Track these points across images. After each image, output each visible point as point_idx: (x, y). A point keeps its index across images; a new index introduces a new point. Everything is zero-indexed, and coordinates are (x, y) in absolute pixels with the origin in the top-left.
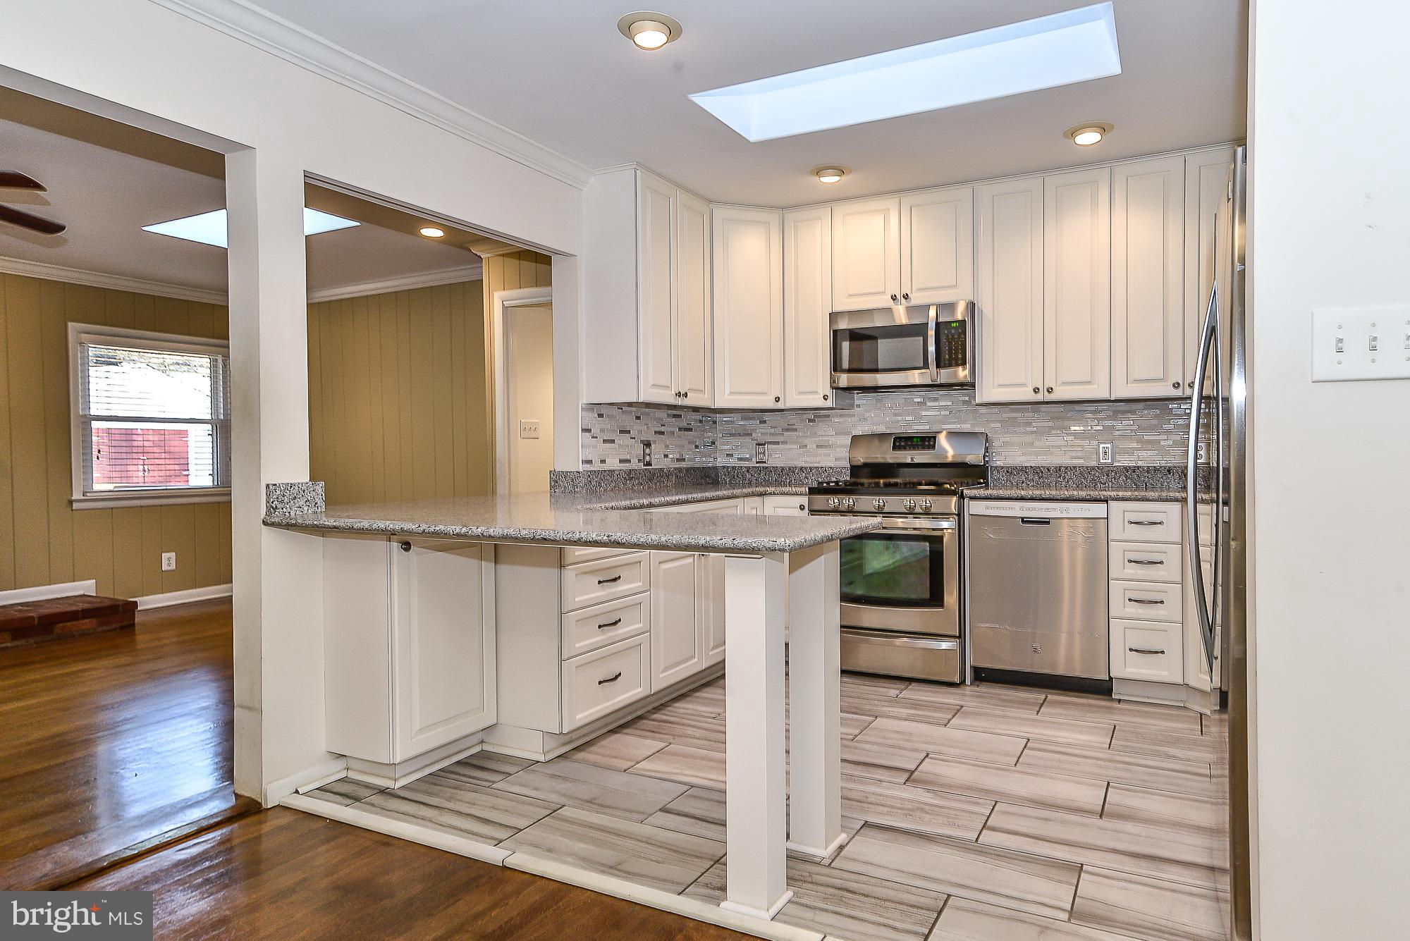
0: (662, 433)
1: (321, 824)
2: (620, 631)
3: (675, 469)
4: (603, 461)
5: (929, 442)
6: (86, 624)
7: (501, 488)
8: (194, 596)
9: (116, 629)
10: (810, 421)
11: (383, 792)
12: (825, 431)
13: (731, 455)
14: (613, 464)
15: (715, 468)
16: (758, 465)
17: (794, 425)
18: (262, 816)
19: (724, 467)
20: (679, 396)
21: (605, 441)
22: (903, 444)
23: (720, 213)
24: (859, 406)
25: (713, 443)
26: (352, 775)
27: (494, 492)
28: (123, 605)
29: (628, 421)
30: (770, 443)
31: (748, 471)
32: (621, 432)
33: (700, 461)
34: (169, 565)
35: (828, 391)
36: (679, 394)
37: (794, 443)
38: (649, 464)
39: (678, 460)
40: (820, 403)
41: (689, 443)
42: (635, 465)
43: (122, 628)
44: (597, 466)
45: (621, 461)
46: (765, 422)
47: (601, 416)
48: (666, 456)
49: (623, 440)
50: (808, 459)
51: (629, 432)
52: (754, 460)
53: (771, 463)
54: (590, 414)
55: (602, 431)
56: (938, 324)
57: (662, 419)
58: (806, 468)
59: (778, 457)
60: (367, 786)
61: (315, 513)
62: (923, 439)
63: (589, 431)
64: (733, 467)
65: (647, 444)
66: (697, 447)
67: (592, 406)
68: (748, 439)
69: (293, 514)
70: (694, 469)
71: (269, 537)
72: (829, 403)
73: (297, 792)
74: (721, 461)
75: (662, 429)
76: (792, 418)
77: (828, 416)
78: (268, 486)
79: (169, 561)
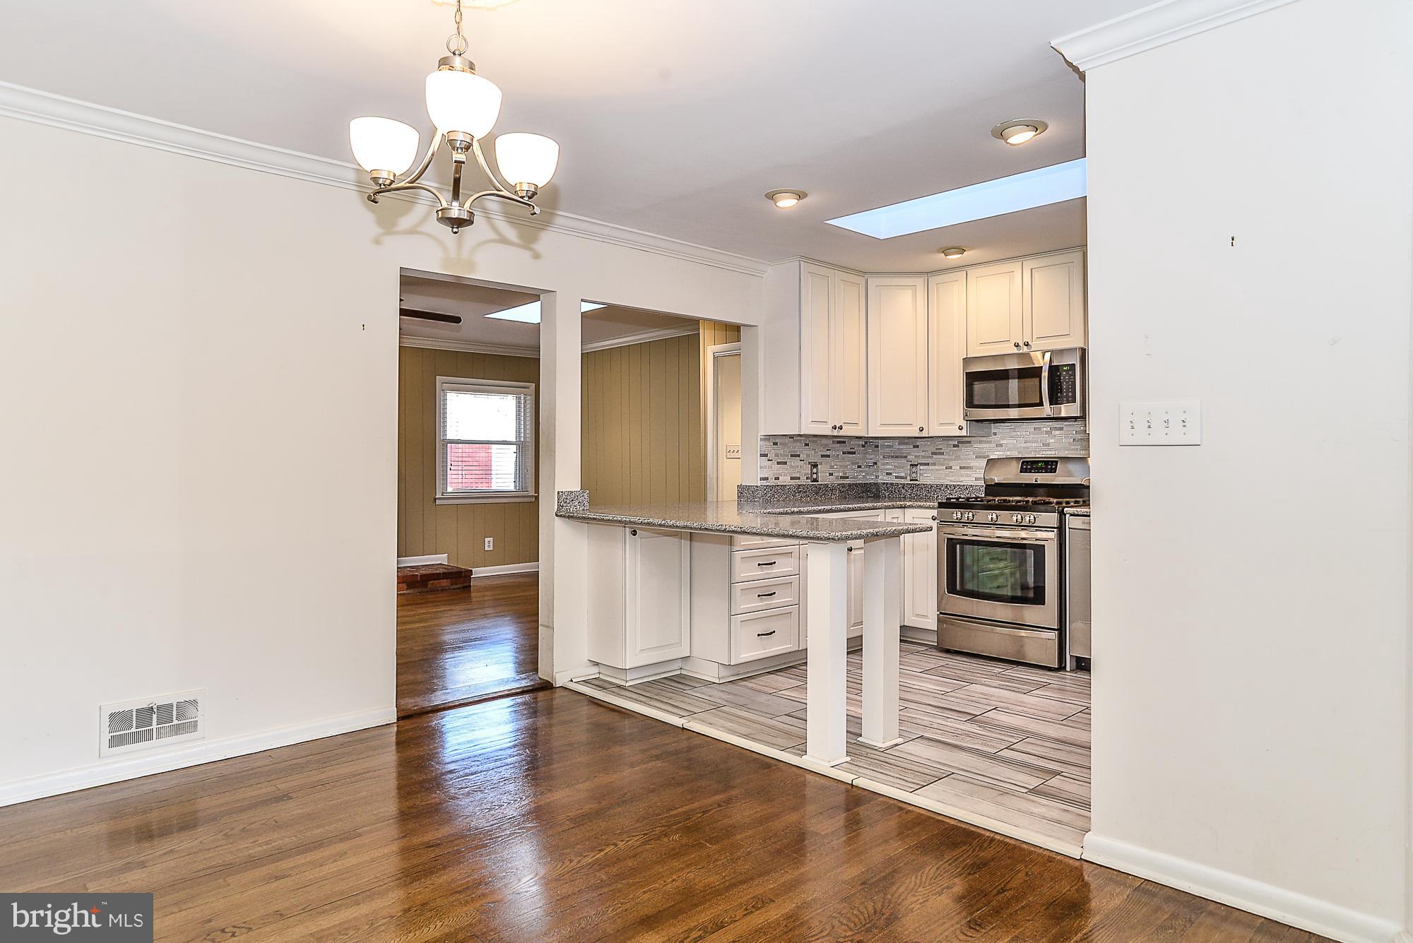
0: (828, 456)
1: (583, 698)
2: (774, 601)
3: (839, 485)
4: (777, 479)
5: (1052, 465)
6: (445, 583)
7: (711, 497)
8: (504, 570)
9: (460, 588)
10: (954, 446)
11: (619, 687)
12: (967, 453)
13: (890, 474)
14: (785, 480)
15: (876, 484)
16: (912, 482)
17: (941, 449)
18: (554, 690)
19: (884, 483)
20: (835, 429)
21: (778, 463)
22: (1029, 467)
23: (873, 282)
24: (995, 434)
25: (875, 463)
26: (601, 676)
27: (705, 500)
28: (465, 572)
29: (798, 447)
30: (922, 464)
31: (903, 488)
32: (792, 456)
33: (861, 478)
34: (489, 546)
35: (964, 424)
36: (835, 428)
37: (942, 465)
38: (815, 480)
39: (842, 477)
40: (958, 433)
41: (853, 464)
42: (804, 481)
43: (464, 587)
44: (772, 482)
45: (792, 478)
46: (918, 446)
47: (775, 444)
48: (831, 474)
49: (796, 462)
50: (953, 479)
51: (799, 456)
52: (909, 478)
53: (922, 481)
54: (767, 443)
55: (777, 455)
56: (1051, 367)
57: (827, 445)
58: (950, 486)
59: (928, 477)
60: (610, 683)
61: (583, 510)
62: (1046, 463)
63: (766, 455)
64: (891, 484)
65: (815, 466)
66: (859, 467)
67: (768, 438)
68: (904, 461)
69: (571, 510)
70: (856, 485)
71: (559, 525)
72: (964, 433)
73: (572, 681)
74: (883, 479)
75: (828, 453)
76: (940, 444)
77: (970, 442)
78: (558, 492)
79: (489, 544)
